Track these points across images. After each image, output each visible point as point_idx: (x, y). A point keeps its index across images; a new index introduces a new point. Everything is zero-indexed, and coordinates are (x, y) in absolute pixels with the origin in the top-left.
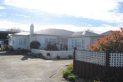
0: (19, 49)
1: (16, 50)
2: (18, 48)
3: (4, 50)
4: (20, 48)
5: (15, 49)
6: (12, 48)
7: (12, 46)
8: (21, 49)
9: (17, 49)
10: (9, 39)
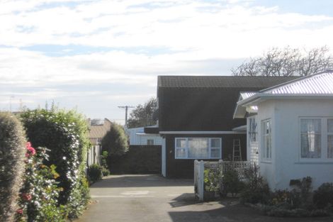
0: (299, 190)
1: (280, 193)
2: (293, 182)
3: (208, 198)
4: (308, 181)
5: (273, 188)
6: (260, 179)
7: (256, 169)
8: (316, 186)
9: (285, 186)
10: (248, 126)
